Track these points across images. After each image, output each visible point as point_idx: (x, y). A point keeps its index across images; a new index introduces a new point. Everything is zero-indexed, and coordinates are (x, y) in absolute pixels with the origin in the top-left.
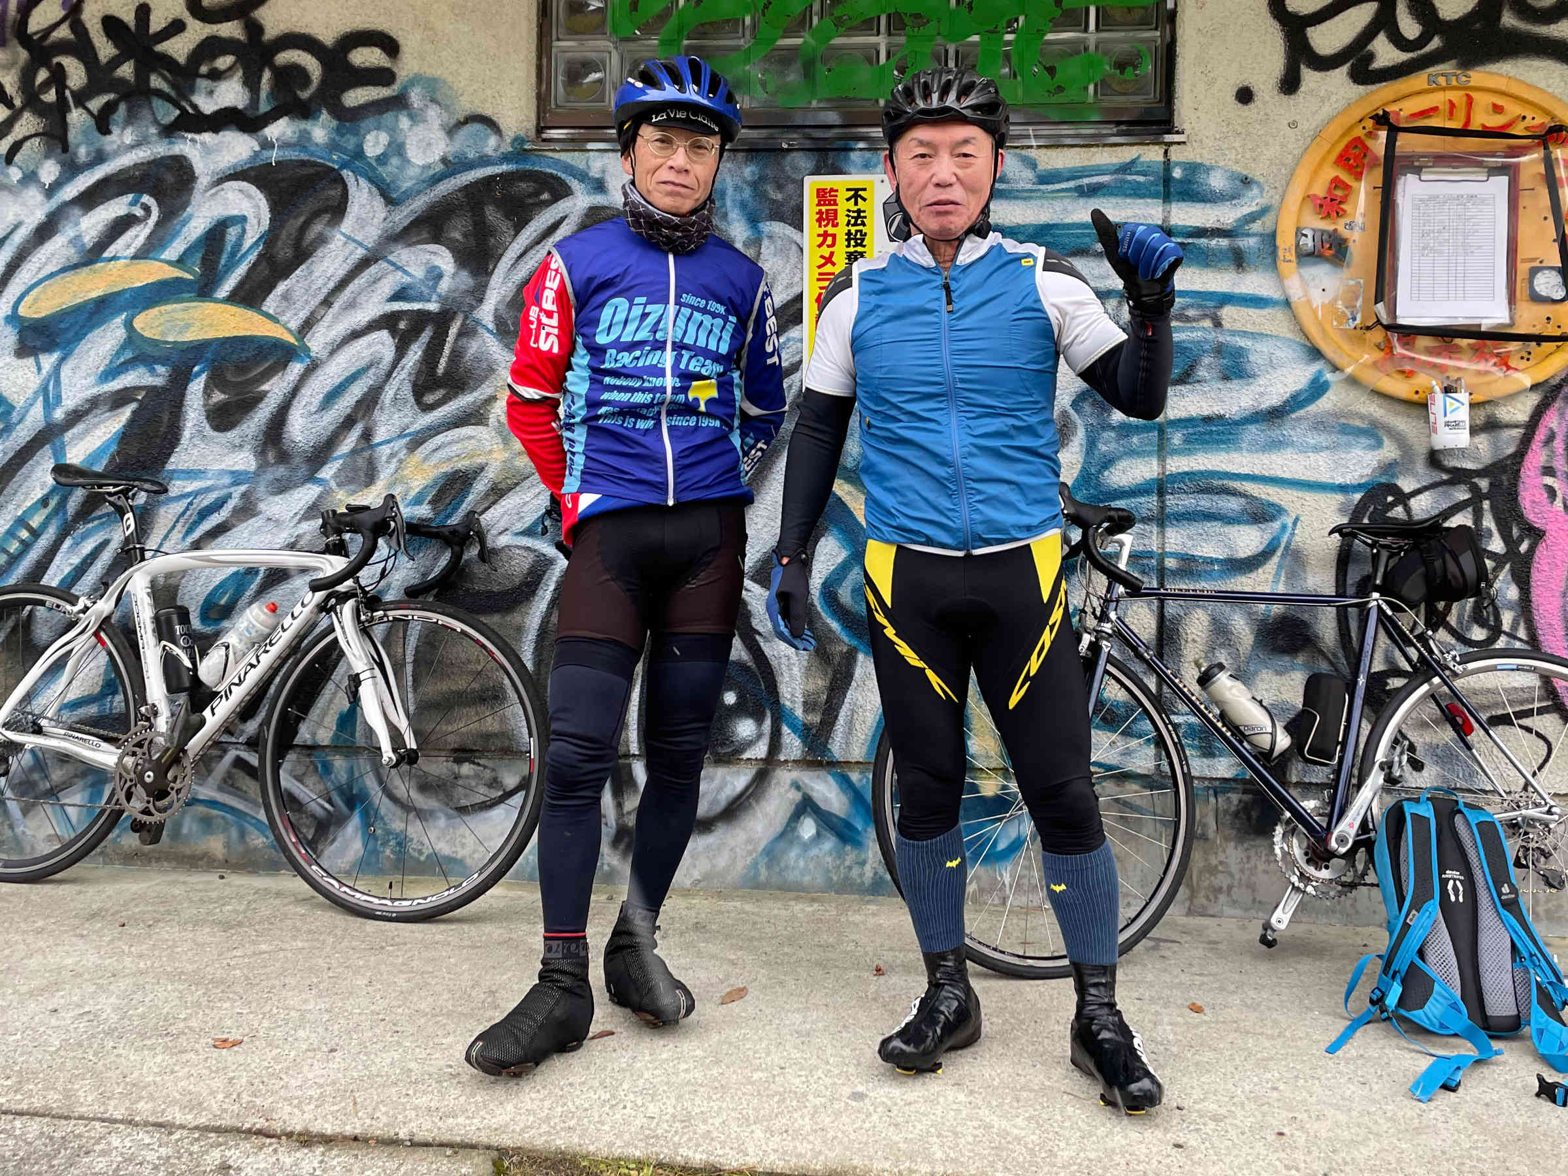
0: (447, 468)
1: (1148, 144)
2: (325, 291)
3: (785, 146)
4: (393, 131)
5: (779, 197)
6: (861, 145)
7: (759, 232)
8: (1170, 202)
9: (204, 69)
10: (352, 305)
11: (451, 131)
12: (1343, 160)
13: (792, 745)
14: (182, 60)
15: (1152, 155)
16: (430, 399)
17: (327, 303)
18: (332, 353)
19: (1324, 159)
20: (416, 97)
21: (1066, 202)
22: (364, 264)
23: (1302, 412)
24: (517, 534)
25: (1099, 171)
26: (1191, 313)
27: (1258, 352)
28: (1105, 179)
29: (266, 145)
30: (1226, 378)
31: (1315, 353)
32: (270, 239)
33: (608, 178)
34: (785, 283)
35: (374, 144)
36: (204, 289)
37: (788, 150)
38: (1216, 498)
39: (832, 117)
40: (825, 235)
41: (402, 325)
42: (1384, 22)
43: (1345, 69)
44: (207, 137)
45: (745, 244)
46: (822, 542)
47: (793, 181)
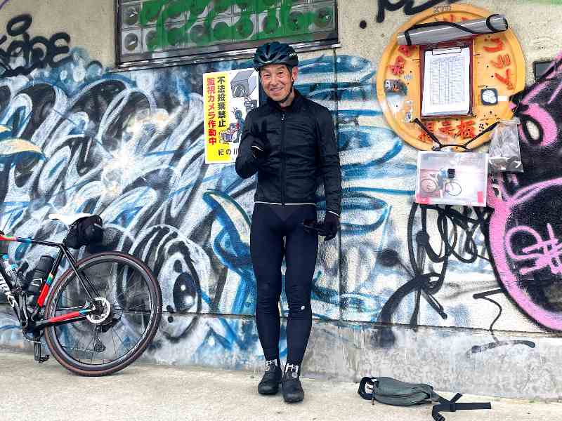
0: (88, 198)
1: (326, 49)
2: (49, 132)
3: (195, 62)
4: (69, 70)
5: (195, 83)
6: (222, 60)
7: (188, 98)
8: (337, 73)
9: (12, 53)
10: (57, 137)
11: (87, 68)
12: (402, 49)
13: (206, 307)
14: (6, 50)
15: (329, 53)
16: (82, 171)
17: (50, 137)
18: (52, 155)
19: (394, 49)
20: (75, 56)
22: (61, 121)
23: (390, 161)
24: (111, 223)
25: (309, 62)
26: (347, 120)
27: (373, 136)
28: (312, 65)
29: (31, 79)
30: (361, 147)
31: (395, 135)
32: (32, 114)
33: (137, 81)
35: (63, 75)
36: (13, 134)
37: (197, 64)
38: (359, 199)
39: (216, 49)
40: (211, 97)
41: (73, 144)
43: (402, 9)
44: (14, 78)
45: (184, 103)
46: (214, 223)
47: (200, 76)
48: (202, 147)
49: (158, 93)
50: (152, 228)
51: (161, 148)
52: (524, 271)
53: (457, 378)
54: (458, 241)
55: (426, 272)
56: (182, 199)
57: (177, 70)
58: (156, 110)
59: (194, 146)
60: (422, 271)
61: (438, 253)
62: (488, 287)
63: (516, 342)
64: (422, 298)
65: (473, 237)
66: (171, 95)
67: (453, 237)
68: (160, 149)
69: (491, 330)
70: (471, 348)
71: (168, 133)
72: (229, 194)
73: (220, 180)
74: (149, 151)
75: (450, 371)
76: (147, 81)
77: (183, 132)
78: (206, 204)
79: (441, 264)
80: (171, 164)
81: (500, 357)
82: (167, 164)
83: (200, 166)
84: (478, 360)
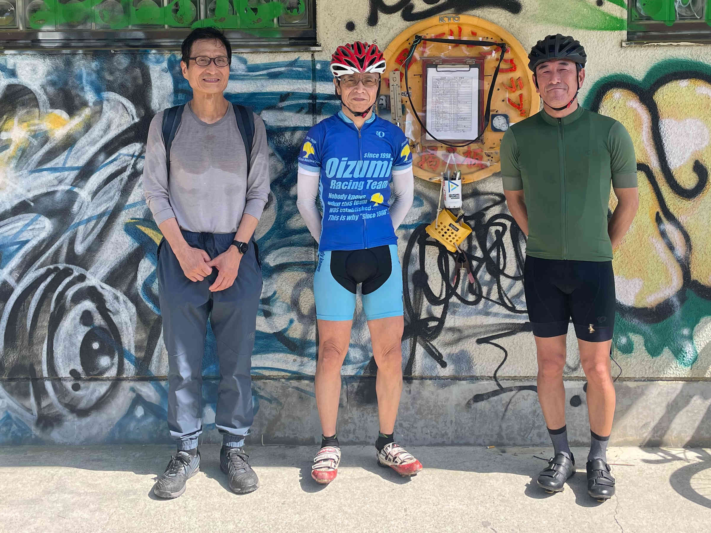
1: (303, 52)
5: (111, 78)
6: (154, 50)
7: (102, 98)
8: (316, 81)
12: (399, 60)
13: (130, 369)
15: (306, 57)
19: (390, 60)
21: (263, 81)
25: (278, 65)
28: (283, 69)
33: (17, 68)
34: (117, 124)
37: (115, 53)
39: (140, 35)
43: (400, 13)
45: (95, 104)
46: (142, 261)
47: (119, 70)
48: (123, 163)
49: (53, 88)
50: (45, 268)
51: (58, 161)
53: (456, 430)
54: (461, 281)
55: (423, 316)
56: (93, 229)
57: (83, 60)
58: (50, 110)
59: (112, 162)
60: (419, 315)
61: (437, 295)
62: (493, 331)
63: (522, 388)
64: (418, 344)
65: (478, 276)
66: (74, 92)
67: (455, 278)
68: (57, 163)
69: (495, 377)
70: (471, 397)
71: (69, 143)
74: (37, 166)
75: (448, 424)
76: (34, 70)
77: (93, 142)
78: (129, 238)
79: (442, 306)
80: (74, 184)
81: (503, 404)
82: (68, 184)
83: (121, 187)
84: (480, 410)
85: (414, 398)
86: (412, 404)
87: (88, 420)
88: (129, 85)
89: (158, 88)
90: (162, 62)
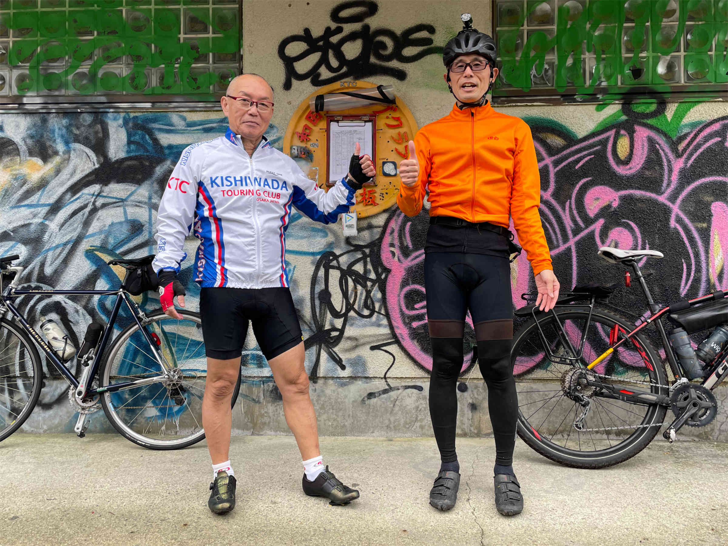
3: (79, 111)
5: (78, 132)
6: (112, 110)
7: (70, 148)
12: (308, 118)
19: (301, 117)
21: (199, 135)
23: (296, 223)
25: (211, 122)
28: (214, 125)
33: (4, 125)
37: (81, 113)
39: (103, 99)
42: (324, 61)
43: (309, 79)
45: (63, 153)
46: (98, 281)
47: (84, 126)
48: (85, 201)
49: (31, 140)
51: (33, 199)
52: (415, 324)
53: (353, 423)
54: (358, 299)
55: (327, 327)
56: (59, 255)
57: (56, 117)
58: (29, 158)
59: (76, 200)
60: (323, 326)
61: (338, 309)
62: (383, 340)
63: (407, 387)
64: (322, 351)
65: (372, 294)
66: (48, 143)
67: (353, 295)
68: (33, 201)
69: (385, 378)
70: (366, 395)
71: (42, 184)
72: (118, 252)
73: (107, 237)
74: (17, 203)
75: (347, 418)
76: (17, 126)
77: (62, 184)
78: (89, 262)
79: (342, 319)
80: (46, 218)
81: (391, 401)
82: (41, 218)
83: (83, 221)
84: (373, 406)
85: (319, 396)
86: (317, 401)
87: (51, 412)
88: (92, 137)
89: (115, 140)
90: (118, 120)
